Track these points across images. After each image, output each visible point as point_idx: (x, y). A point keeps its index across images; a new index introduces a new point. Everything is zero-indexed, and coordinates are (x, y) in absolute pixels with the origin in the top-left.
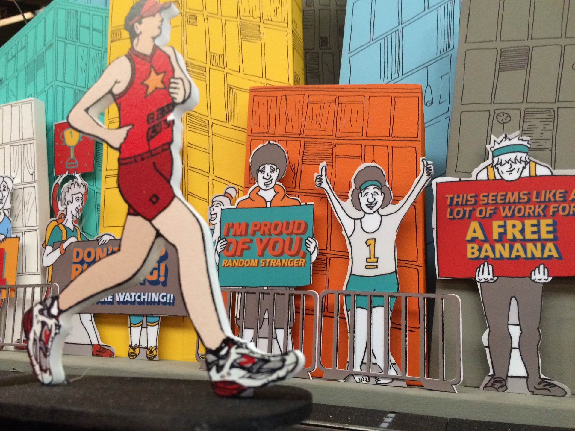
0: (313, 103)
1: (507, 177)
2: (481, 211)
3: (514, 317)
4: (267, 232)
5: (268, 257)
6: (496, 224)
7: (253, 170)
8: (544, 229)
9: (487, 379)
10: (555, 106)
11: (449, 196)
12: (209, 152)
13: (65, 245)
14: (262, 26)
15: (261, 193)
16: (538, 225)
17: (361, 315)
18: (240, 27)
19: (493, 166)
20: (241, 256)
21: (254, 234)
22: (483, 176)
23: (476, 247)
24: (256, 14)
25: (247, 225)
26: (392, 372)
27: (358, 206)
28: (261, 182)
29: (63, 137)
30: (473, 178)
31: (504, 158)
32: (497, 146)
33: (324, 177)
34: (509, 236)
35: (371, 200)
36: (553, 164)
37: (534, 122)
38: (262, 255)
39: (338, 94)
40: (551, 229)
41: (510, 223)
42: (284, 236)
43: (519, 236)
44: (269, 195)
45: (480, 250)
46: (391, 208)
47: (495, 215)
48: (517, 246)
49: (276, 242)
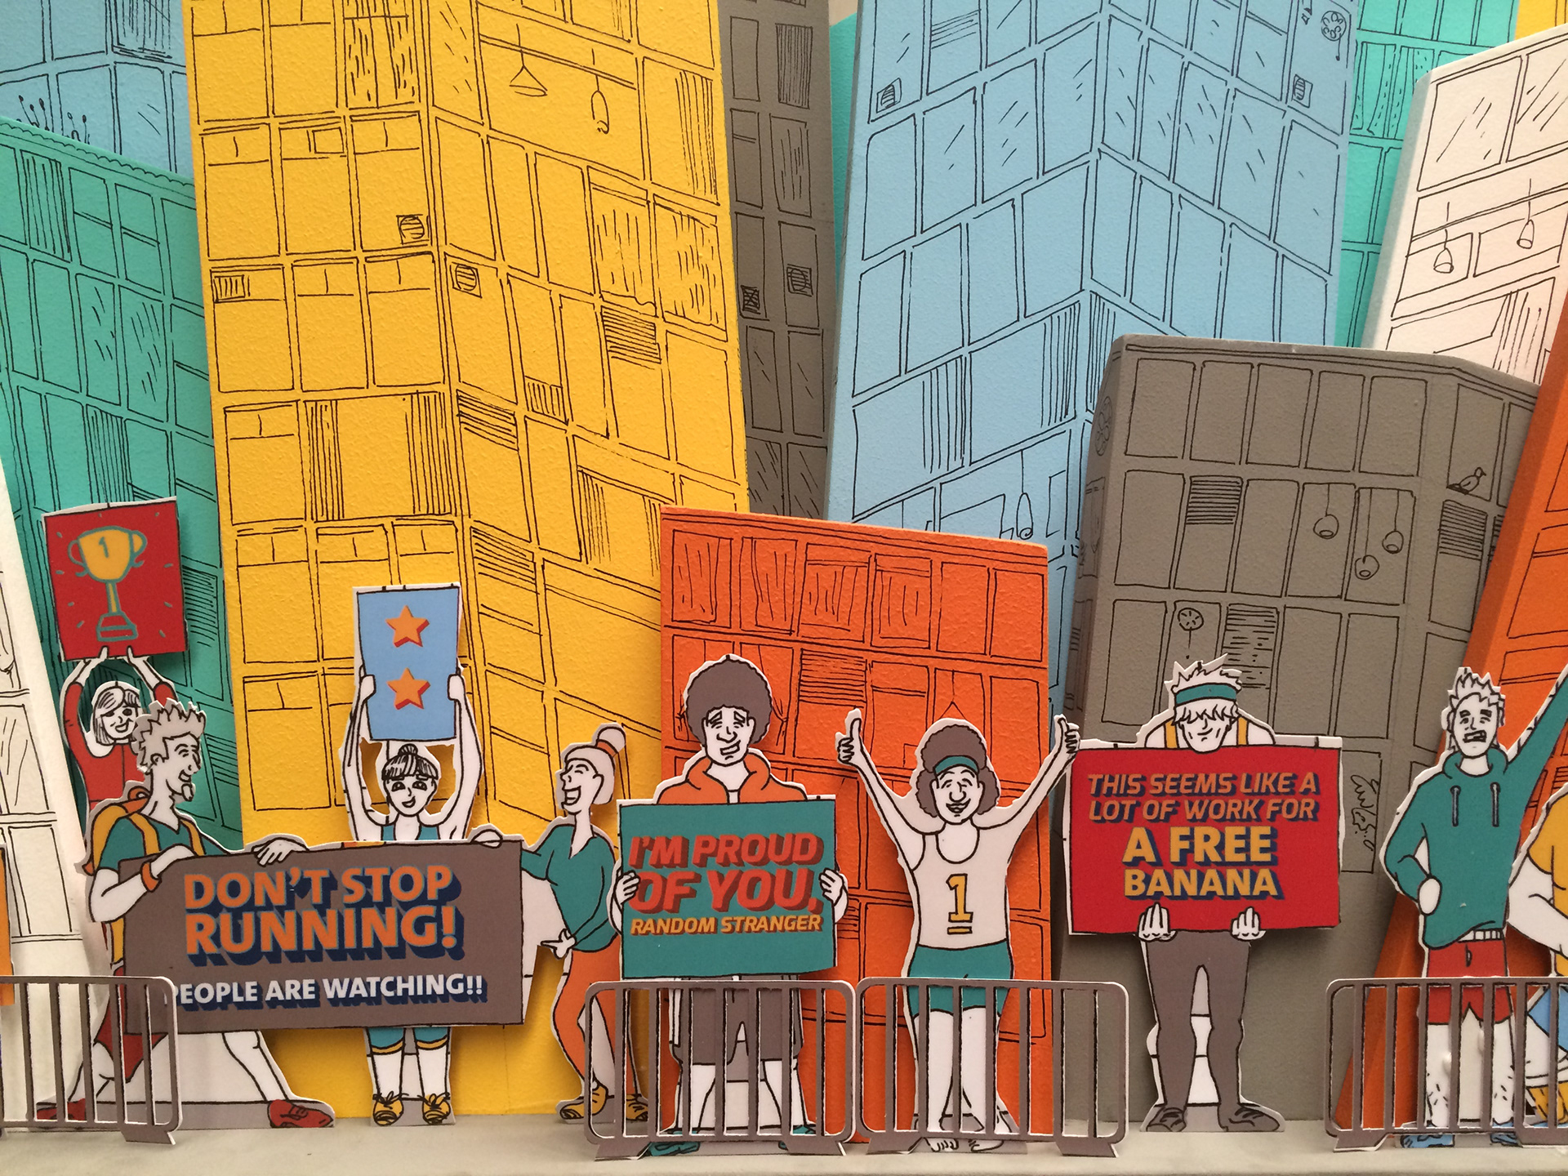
0: (817, 563)
1: (1199, 745)
2: (1151, 809)
3: (1200, 1003)
4: (733, 858)
5: (739, 913)
6: (1176, 832)
7: (694, 720)
8: (1256, 843)
9: (1153, 1111)
10: (1279, 604)
11: (1095, 777)
12: (541, 630)
13: (158, 867)
14: (661, 327)
15: (715, 771)
16: (1246, 837)
17: (940, 1024)
18: (605, 320)
19: (1175, 722)
20: (675, 910)
21: (703, 863)
22: (1156, 741)
23: (1141, 875)
24: (644, 294)
25: (685, 843)
26: (1001, 1129)
27: (929, 806)
28: (714, 748)
29: (77, 552)
30: (1140, 744)
31: (1196, 707)
32: (1184, 685)
33: (856, 743)
34: (1199, 857)
35: (957, 796)
36: (1271, 718)
37: (1244, 631)
38: (724, 908)
39: (875, 549)
40: (1267, 843)
41: (1200, 831)
42: (773, 867)
43: (1215, 857)
44: (733, 776)
45: (1147, 881)
46: (999, 813)
47: (1173, 816)
48: (1211, 874)
49: (754, 881)
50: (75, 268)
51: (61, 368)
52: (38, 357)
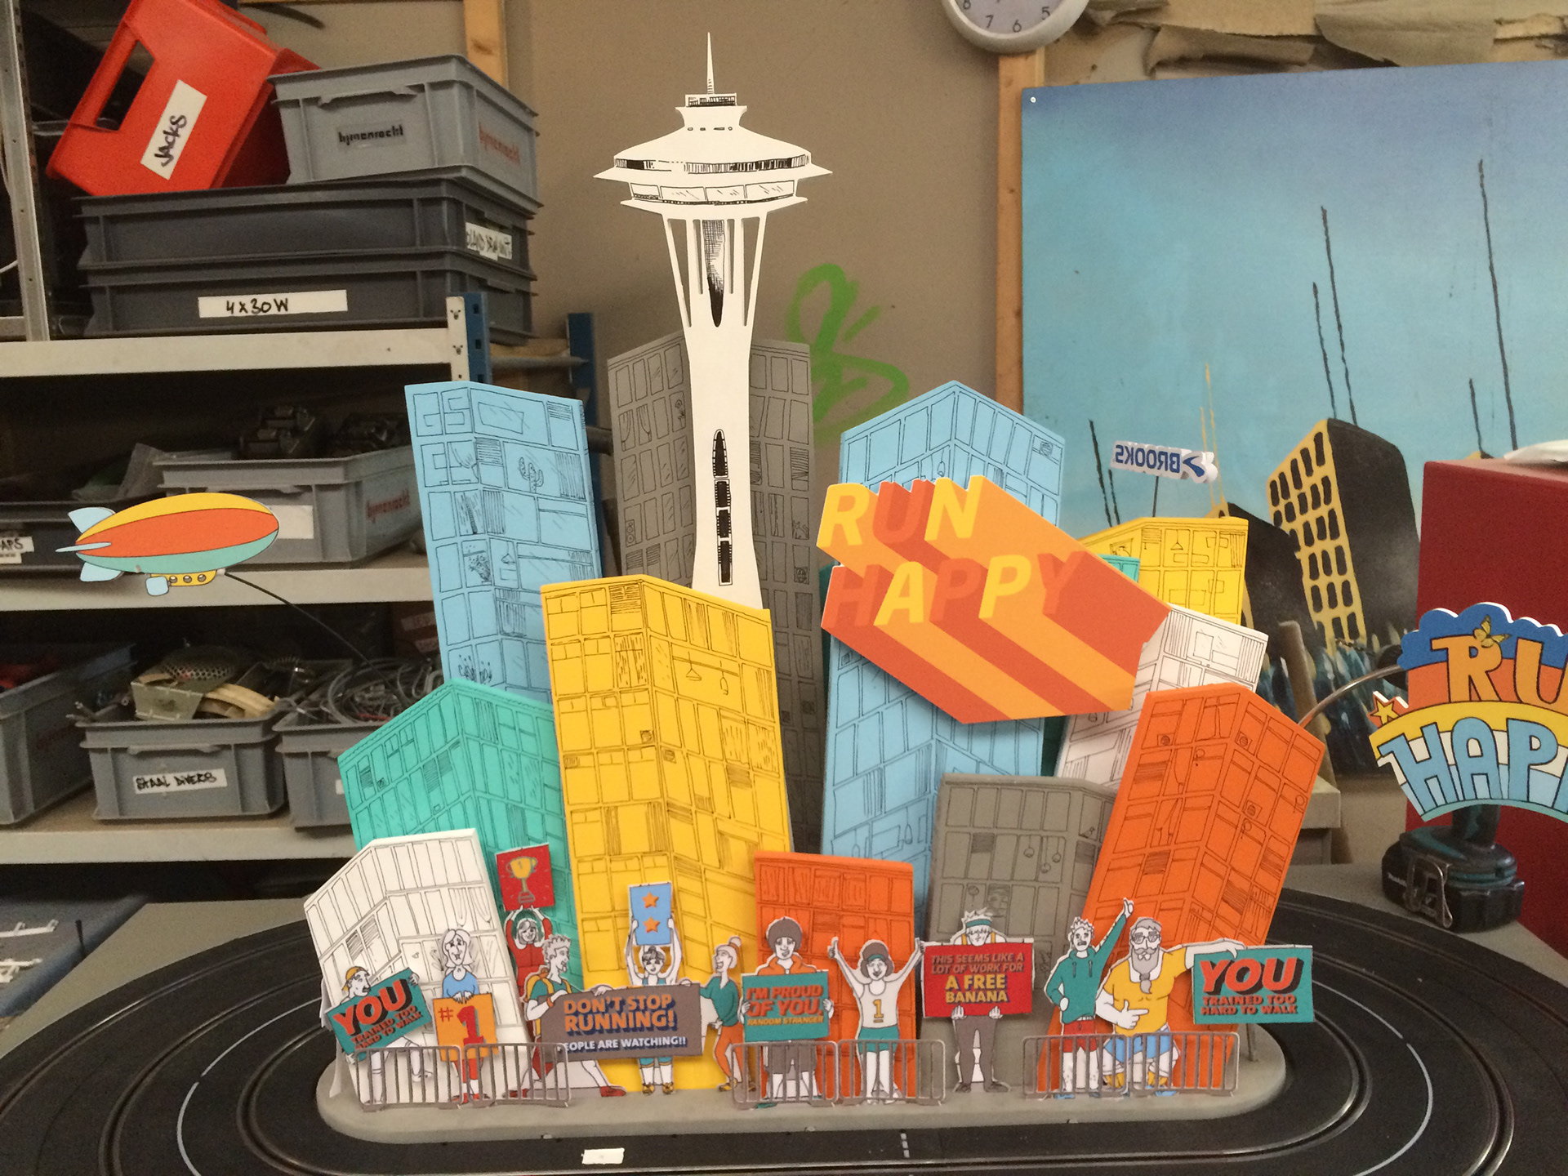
0: (819, 877)
1: (976, 944)
2: (956, 969)
3: (977, 1042)
4: (787, 995)
5: (790, 1016)
6: (967, 978)
7: (771, 943)
8: (999, 981)
9: (957, 1086)
10: (1010, 884)
11: (934, 957)
12: (704, 897)
13: (553, 998)
14: (752, 773)
15: (780, 962)
16: (995, 979)
17: (871, 1057)
18: (729, 771)
19: (966, 935)
20: (765, 1015)
21: (776, 997)
22: (959, 942)
23: (953, 994)
24: (745, 760)
25: (769, 991)
26: (895, 1096)
27: (865, 973)
28: (779, 953)
29: (509, 867)
30: (951, 943)
31: (974, 929)
32: (969, 920)
33: (836, 950)
34: (976, 987)
35: (877, 970)
37: (996, 895)
38: (785, 1014)
40: (1003, 981)
41: (976, 977)
42: (804, 998)
43: (982, 987)
44: (787, 964)
45: (955, 996)
46: (893, 976)
47: (967, 971)
48: (981, 993)
49: (797, 1003)
50: (500, 747)
51: (495, 787)
52: (486, 785)
